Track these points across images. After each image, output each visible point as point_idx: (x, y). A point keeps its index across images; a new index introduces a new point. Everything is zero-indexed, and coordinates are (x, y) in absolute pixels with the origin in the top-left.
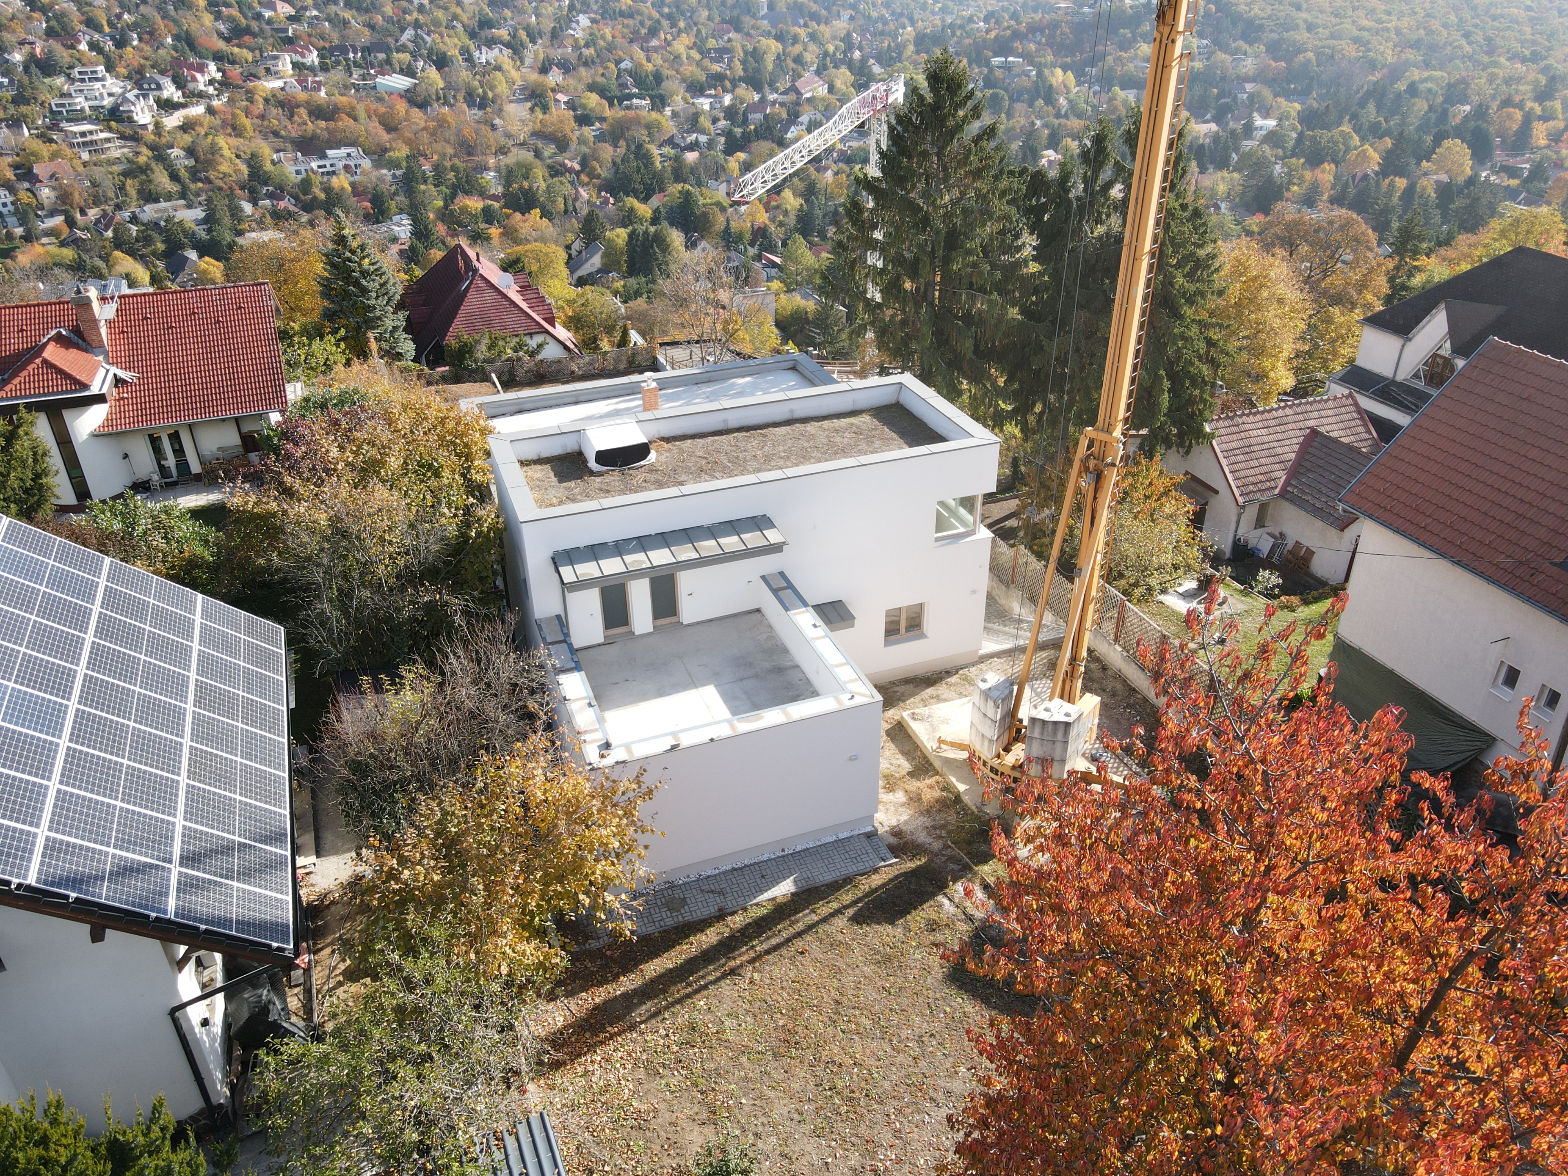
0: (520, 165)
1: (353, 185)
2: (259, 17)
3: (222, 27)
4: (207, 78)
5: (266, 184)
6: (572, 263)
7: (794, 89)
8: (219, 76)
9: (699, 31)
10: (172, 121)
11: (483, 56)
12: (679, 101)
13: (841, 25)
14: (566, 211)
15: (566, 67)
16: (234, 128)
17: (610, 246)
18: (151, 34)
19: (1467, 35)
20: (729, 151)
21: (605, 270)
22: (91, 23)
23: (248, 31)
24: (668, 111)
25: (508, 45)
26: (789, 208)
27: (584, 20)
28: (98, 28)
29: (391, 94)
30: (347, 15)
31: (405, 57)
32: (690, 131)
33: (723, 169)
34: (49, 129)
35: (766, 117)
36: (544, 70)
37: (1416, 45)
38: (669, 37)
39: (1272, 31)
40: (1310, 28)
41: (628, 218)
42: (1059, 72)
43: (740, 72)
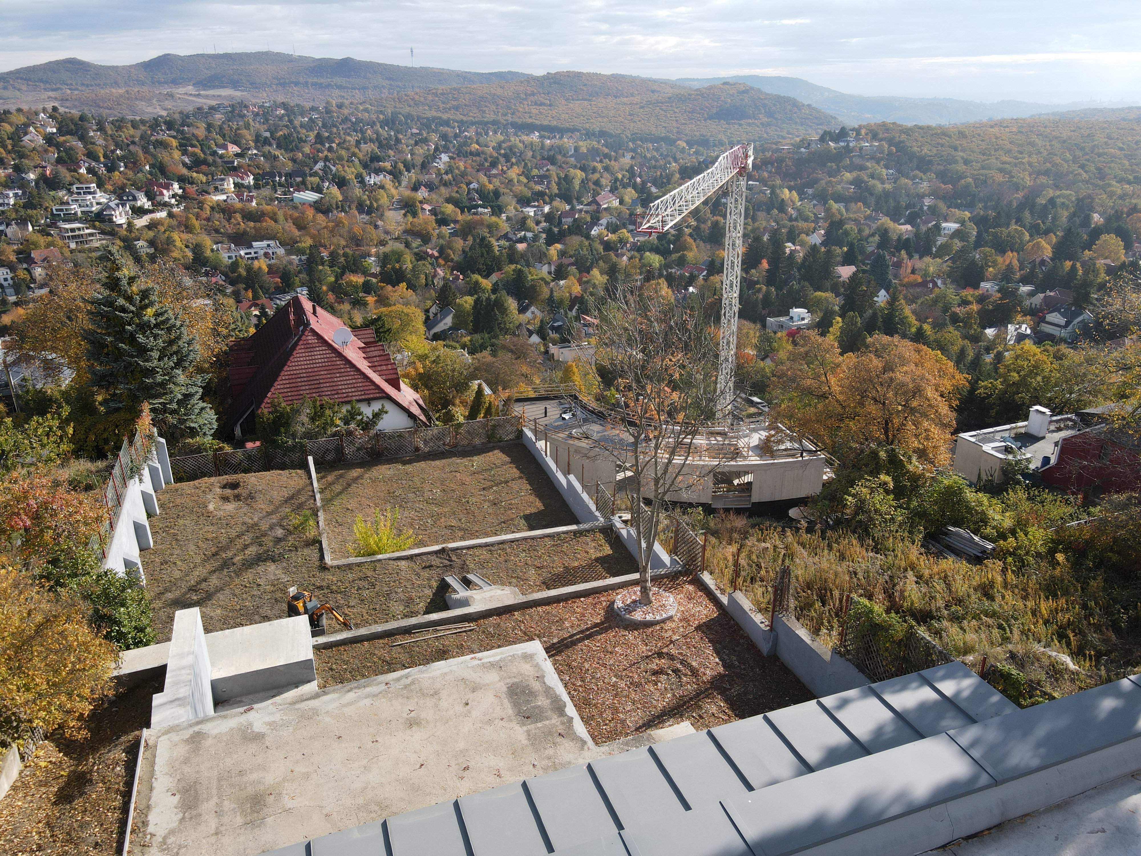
0: (393, 252)
1: (269, 266)
2: (214, 153)
3: (187, 160)
4: (171, 193)
5: (205, 265)
6: (429, 323)
7: (595, 202)
8: (180, 192)
9: (526, 164)
10: (141, 222)
11: (372, 180)
12: (511, 209)
13: (626, 160)
14: (426, 285)
15: (431, 187)
16: (186, 227)
17: (460, 309)
18: (134, 163)
19: (1082, 167)
20: (550, 242)
21: (454, 328)
22: (91, 155)
23: (205, 162)
24: (504, 216)
25: (390, 173)
26: (597, 282)
27: (445, 157)
28: (96, 159)
29: (304, 204)
30: (277, 153)
31: (316, 180)
32: (520, 230)
33: (545, 255)
34: (48, 226)
35: (575, 220)
36: (415, 188)
37: (1046, 173)
38: (505, 168)
39: (938, 164)
40: (966, 162)
41: (474, 289)
42: (786, 191)
43: (555, 190)
